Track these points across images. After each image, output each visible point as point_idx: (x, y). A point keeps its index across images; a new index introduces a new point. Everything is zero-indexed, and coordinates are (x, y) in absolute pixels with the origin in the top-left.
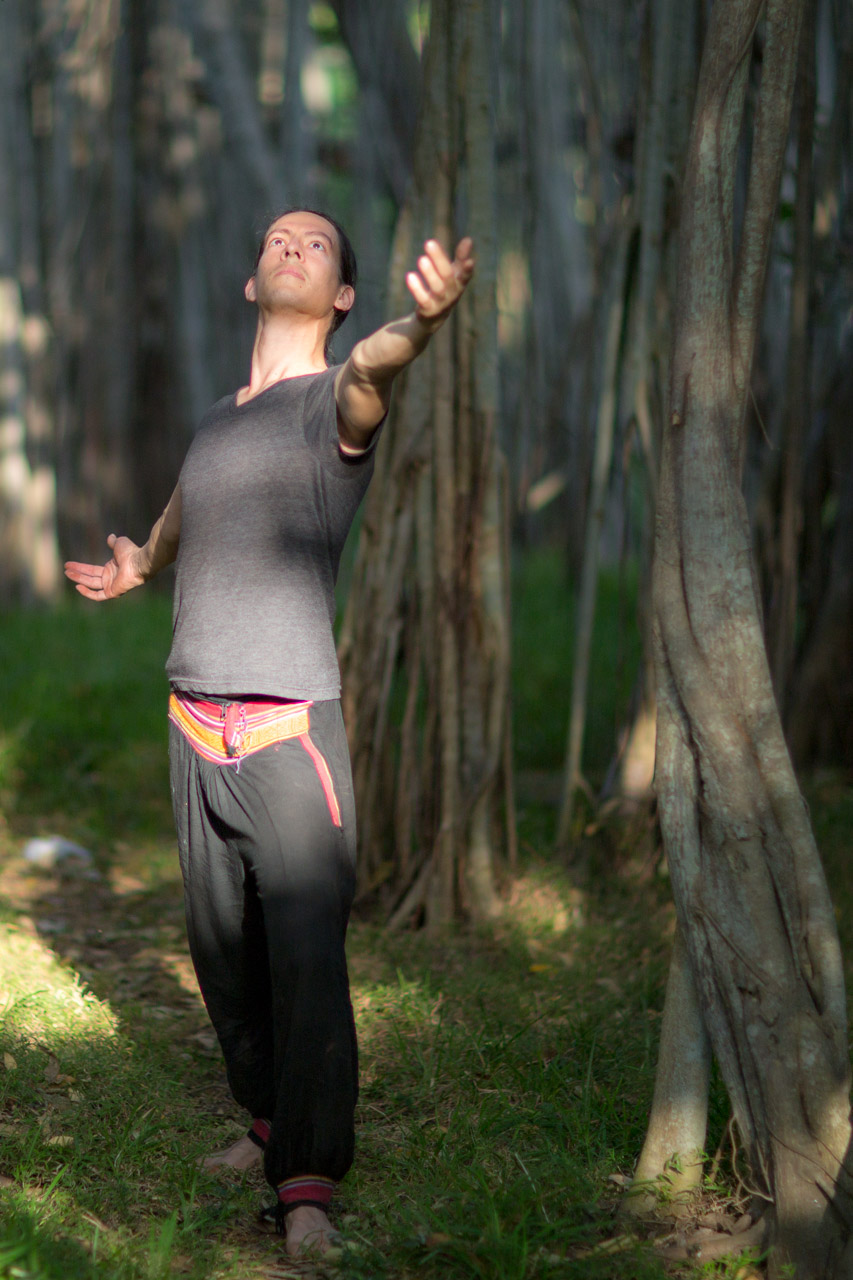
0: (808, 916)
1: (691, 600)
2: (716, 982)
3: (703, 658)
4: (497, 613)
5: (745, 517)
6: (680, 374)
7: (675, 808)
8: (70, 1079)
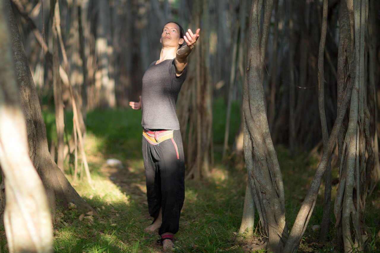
0: (276, 176)
1: (251, 108)
2: (256, 191)
3: (254, 121)
4: (209, 111)
5: (263, 90)
6: (249, 59)
7: (247, 153)
8: (116, 211)
